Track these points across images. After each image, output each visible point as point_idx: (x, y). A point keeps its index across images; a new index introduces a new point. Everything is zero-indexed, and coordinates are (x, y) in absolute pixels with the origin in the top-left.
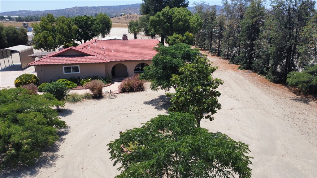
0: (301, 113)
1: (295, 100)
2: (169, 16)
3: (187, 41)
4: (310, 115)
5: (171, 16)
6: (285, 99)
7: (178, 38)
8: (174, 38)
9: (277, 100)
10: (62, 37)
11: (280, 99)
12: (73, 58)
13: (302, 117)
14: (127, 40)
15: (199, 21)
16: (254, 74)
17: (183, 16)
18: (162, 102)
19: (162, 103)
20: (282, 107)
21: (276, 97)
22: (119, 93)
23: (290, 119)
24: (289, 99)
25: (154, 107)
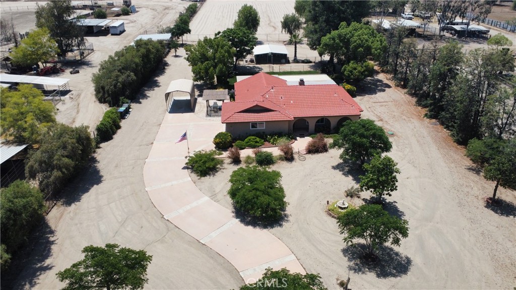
0: (468, 185)
1: (469, 169)
2: (346, 40)
3: (366, 73)
4: (475, 188)
5: (348, 40)
6: (461, 168)
7: (355, 69)
8: (350, 69)
9: (453, 168)
10: (223, 67)
11: (456, 167)
12: (259, 114)
13: (466, 190)
14: (304, 85)
15: (383, 44)
16: (440, 127)
17: (364, 41)
18: (347, 166)
19: (347, 168)
20: (454, 177)
21: (453, 165)
22: (307, 153)
23: (456, 192)
24: (463, 167)
25: (342, 173)
